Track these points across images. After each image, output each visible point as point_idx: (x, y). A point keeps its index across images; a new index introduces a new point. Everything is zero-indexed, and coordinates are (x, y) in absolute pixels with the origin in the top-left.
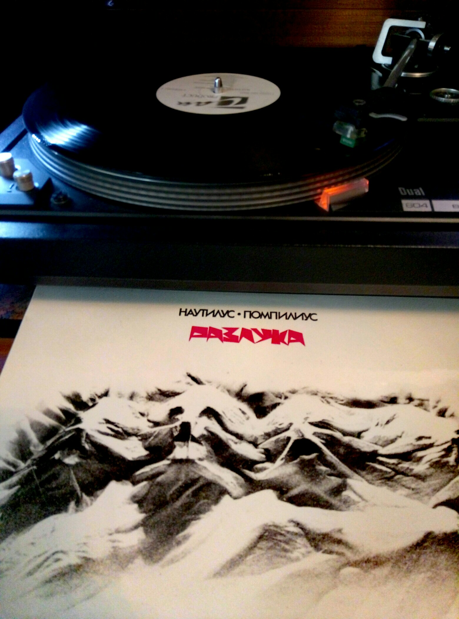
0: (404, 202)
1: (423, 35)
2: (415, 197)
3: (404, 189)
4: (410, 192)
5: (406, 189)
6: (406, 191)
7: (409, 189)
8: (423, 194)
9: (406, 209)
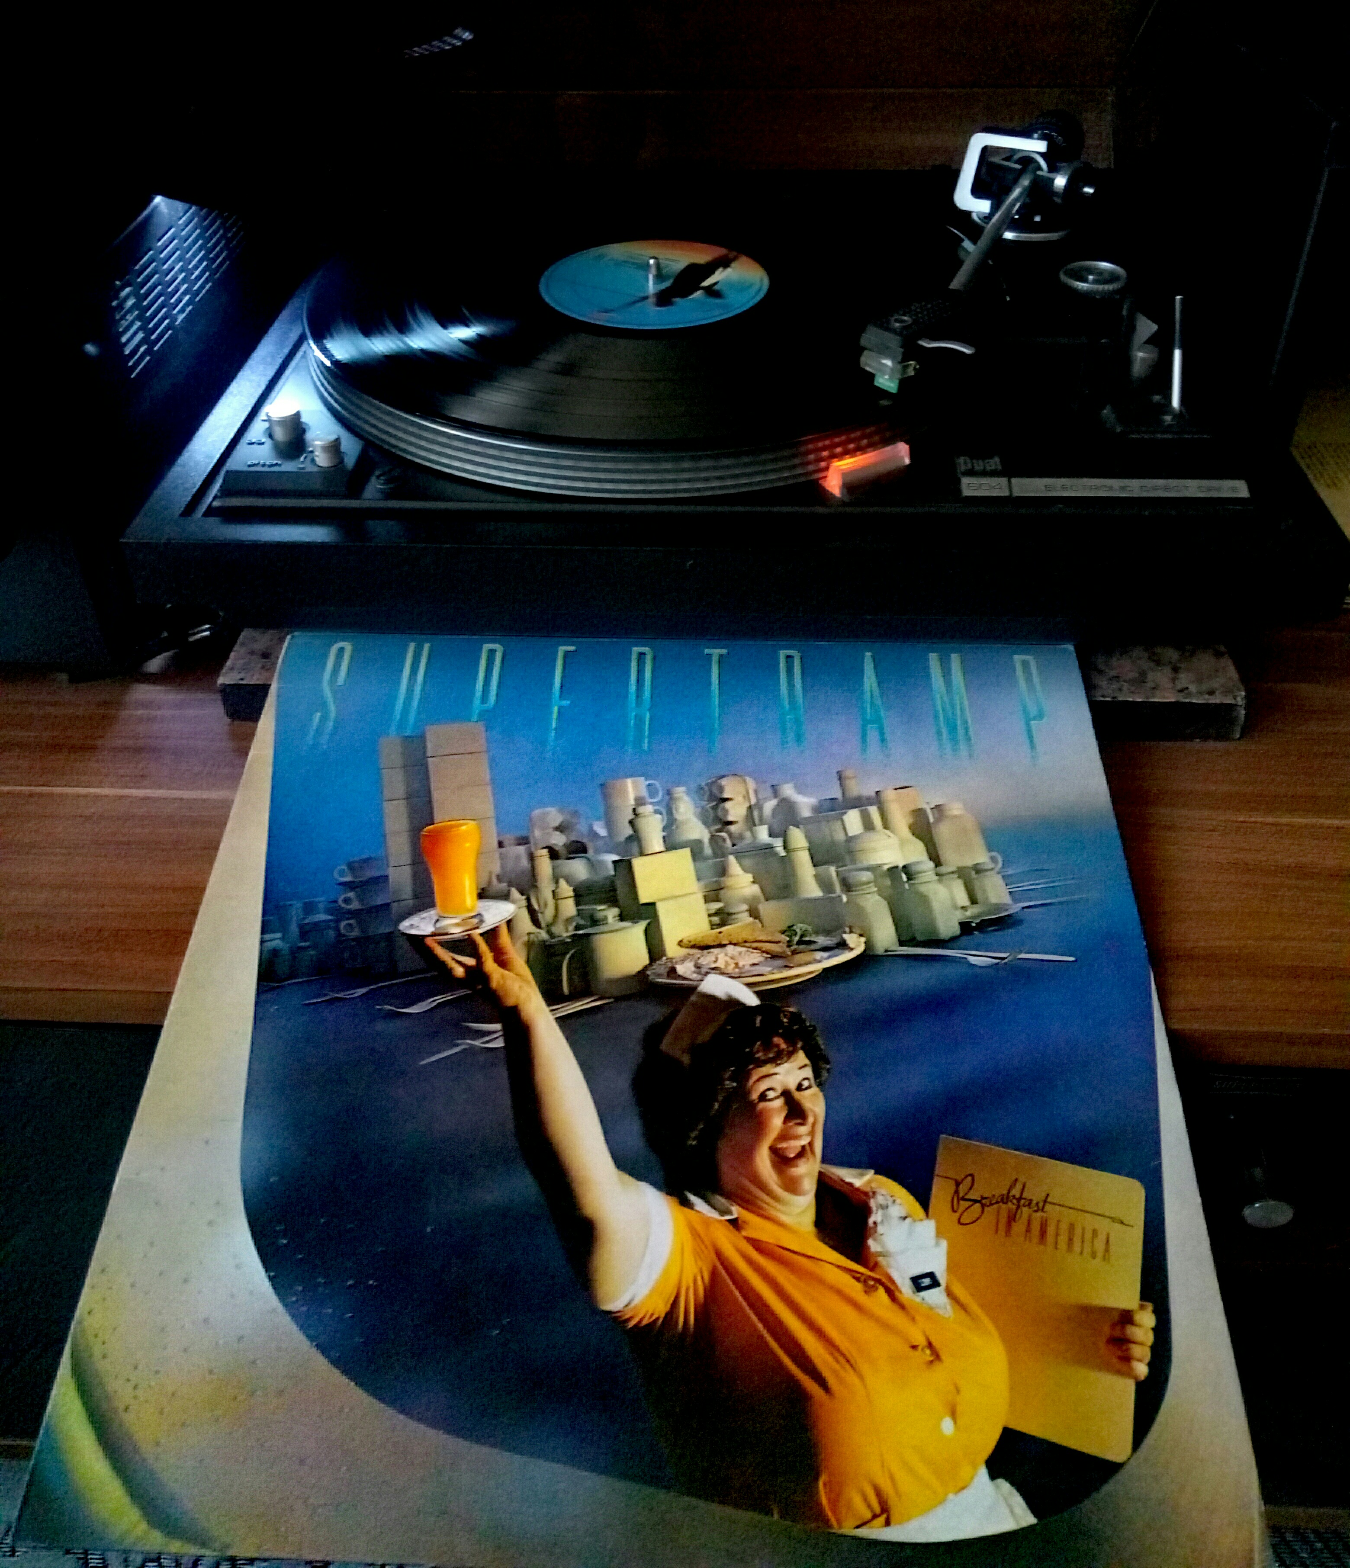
0: (965, 481)
1: (1043, 163)
2: (984, 474)
3: (968, 460)
4: (979, 466)
5: (972, 458)
6: (973, 464)
7: (978, 459)
8: (1000, 468)
9: (967, 492)
